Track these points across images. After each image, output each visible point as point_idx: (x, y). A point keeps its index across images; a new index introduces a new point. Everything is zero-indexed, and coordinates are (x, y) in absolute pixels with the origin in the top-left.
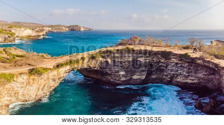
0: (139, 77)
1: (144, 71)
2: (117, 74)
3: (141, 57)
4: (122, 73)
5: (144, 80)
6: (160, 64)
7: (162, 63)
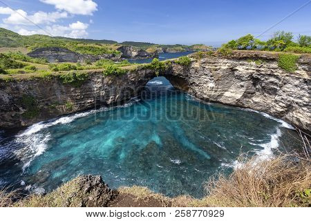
0: (233, 95)
1: (242, 86)
2: (205, 85)
3: (241, 64)
4: (211, 85)
5: (238, 100)
6: (272, 79)
7: (277, 77)
